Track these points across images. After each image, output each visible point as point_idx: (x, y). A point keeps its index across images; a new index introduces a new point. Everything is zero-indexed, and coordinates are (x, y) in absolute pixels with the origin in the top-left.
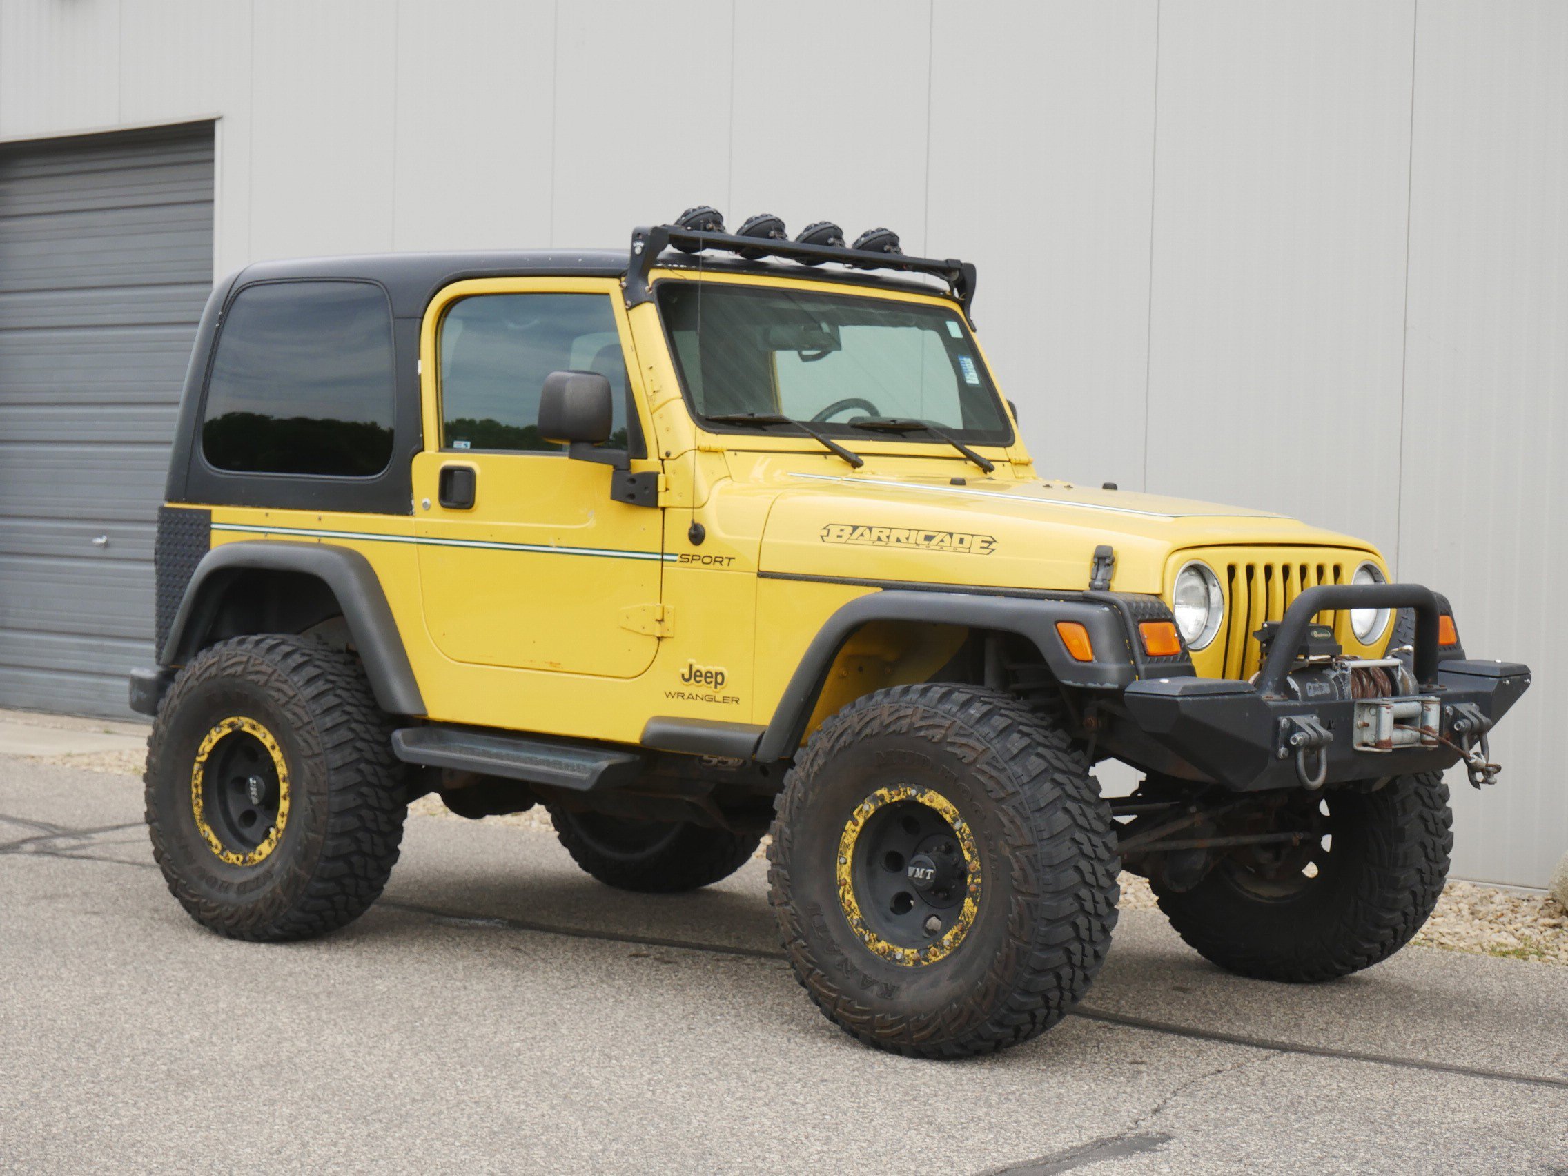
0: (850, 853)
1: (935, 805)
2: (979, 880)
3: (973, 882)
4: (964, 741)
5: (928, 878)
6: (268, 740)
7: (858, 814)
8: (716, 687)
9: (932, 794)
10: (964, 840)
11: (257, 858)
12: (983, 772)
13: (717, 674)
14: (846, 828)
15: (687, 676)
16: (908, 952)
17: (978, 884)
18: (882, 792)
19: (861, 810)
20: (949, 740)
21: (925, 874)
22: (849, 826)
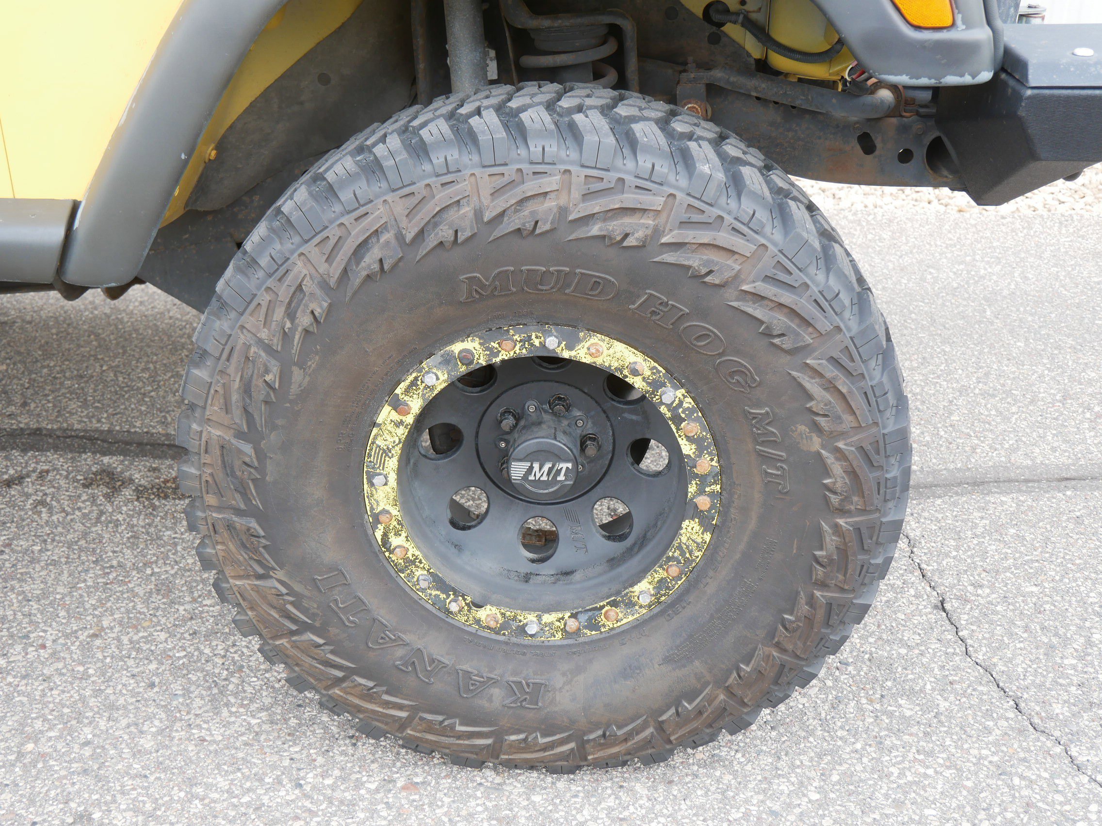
0: (392, 464)
1: (605, 361)
2: (717, 488)
3: (701, 492)
4: (705, 236)
5: (561, 478)
7: (407, 391)
9: (596, 340)
10: (677, 420)
12: (758, 298)
14: (380, 420)
16: (547, 618)
17: (712, 495)
18: (466, 345)
19: (414, 383)
20: (664, 240)
21: (554, 472)
22: (386, 414)
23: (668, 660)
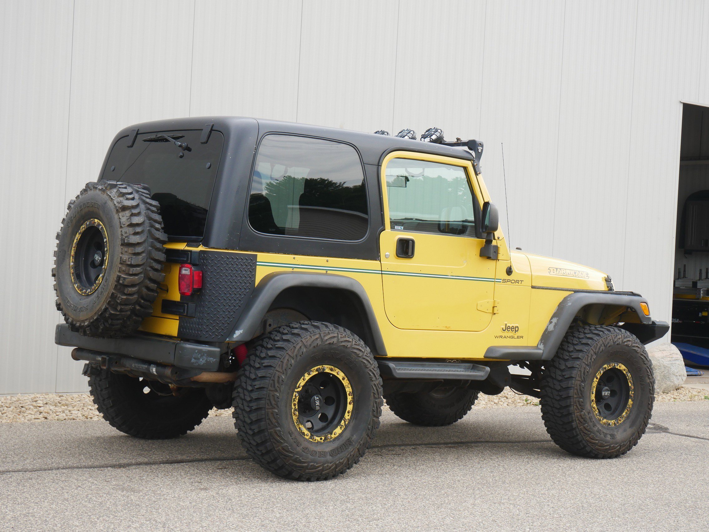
0: (595, 389)
1: (621, 368)
2: (633, 392)
3: (631, 393)
6: (341, 375)
7: (598, 375)
8: (515, 333)
9: (620, 364)
11: (333, 436)
13: (516, 327)
15: (504, 329)
16: (612, 421)
18: (606, 366)
19: (599, 373)
21: (608, 393)
22: (595, 379)
23: (630, 427)
